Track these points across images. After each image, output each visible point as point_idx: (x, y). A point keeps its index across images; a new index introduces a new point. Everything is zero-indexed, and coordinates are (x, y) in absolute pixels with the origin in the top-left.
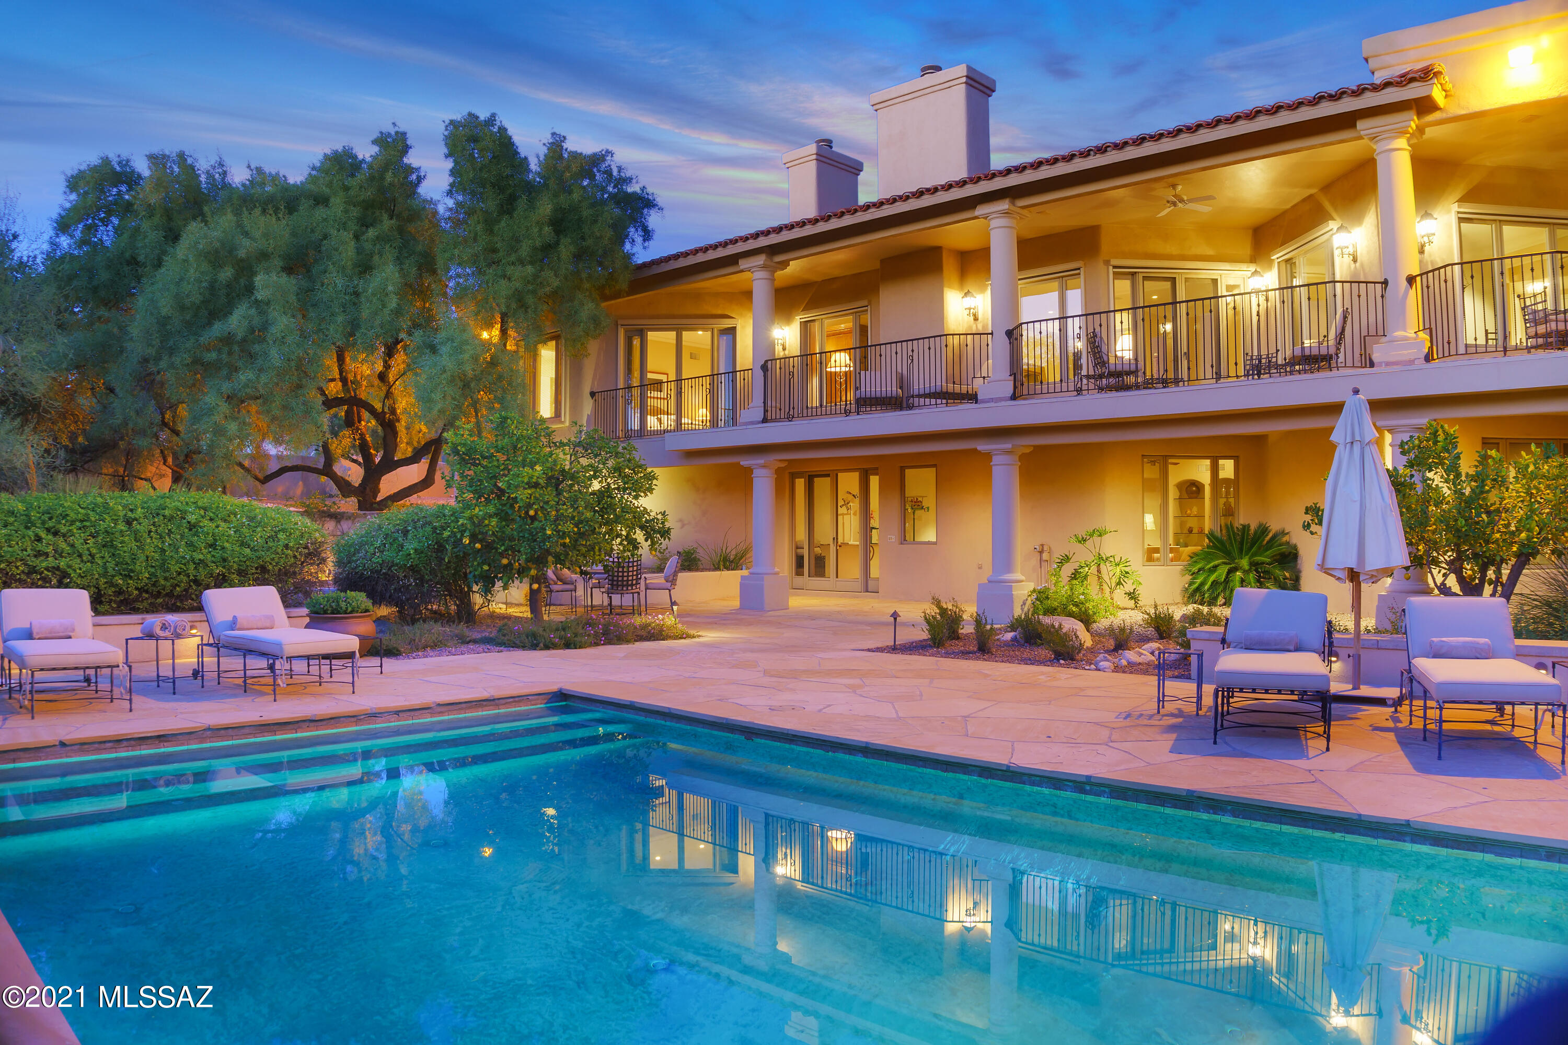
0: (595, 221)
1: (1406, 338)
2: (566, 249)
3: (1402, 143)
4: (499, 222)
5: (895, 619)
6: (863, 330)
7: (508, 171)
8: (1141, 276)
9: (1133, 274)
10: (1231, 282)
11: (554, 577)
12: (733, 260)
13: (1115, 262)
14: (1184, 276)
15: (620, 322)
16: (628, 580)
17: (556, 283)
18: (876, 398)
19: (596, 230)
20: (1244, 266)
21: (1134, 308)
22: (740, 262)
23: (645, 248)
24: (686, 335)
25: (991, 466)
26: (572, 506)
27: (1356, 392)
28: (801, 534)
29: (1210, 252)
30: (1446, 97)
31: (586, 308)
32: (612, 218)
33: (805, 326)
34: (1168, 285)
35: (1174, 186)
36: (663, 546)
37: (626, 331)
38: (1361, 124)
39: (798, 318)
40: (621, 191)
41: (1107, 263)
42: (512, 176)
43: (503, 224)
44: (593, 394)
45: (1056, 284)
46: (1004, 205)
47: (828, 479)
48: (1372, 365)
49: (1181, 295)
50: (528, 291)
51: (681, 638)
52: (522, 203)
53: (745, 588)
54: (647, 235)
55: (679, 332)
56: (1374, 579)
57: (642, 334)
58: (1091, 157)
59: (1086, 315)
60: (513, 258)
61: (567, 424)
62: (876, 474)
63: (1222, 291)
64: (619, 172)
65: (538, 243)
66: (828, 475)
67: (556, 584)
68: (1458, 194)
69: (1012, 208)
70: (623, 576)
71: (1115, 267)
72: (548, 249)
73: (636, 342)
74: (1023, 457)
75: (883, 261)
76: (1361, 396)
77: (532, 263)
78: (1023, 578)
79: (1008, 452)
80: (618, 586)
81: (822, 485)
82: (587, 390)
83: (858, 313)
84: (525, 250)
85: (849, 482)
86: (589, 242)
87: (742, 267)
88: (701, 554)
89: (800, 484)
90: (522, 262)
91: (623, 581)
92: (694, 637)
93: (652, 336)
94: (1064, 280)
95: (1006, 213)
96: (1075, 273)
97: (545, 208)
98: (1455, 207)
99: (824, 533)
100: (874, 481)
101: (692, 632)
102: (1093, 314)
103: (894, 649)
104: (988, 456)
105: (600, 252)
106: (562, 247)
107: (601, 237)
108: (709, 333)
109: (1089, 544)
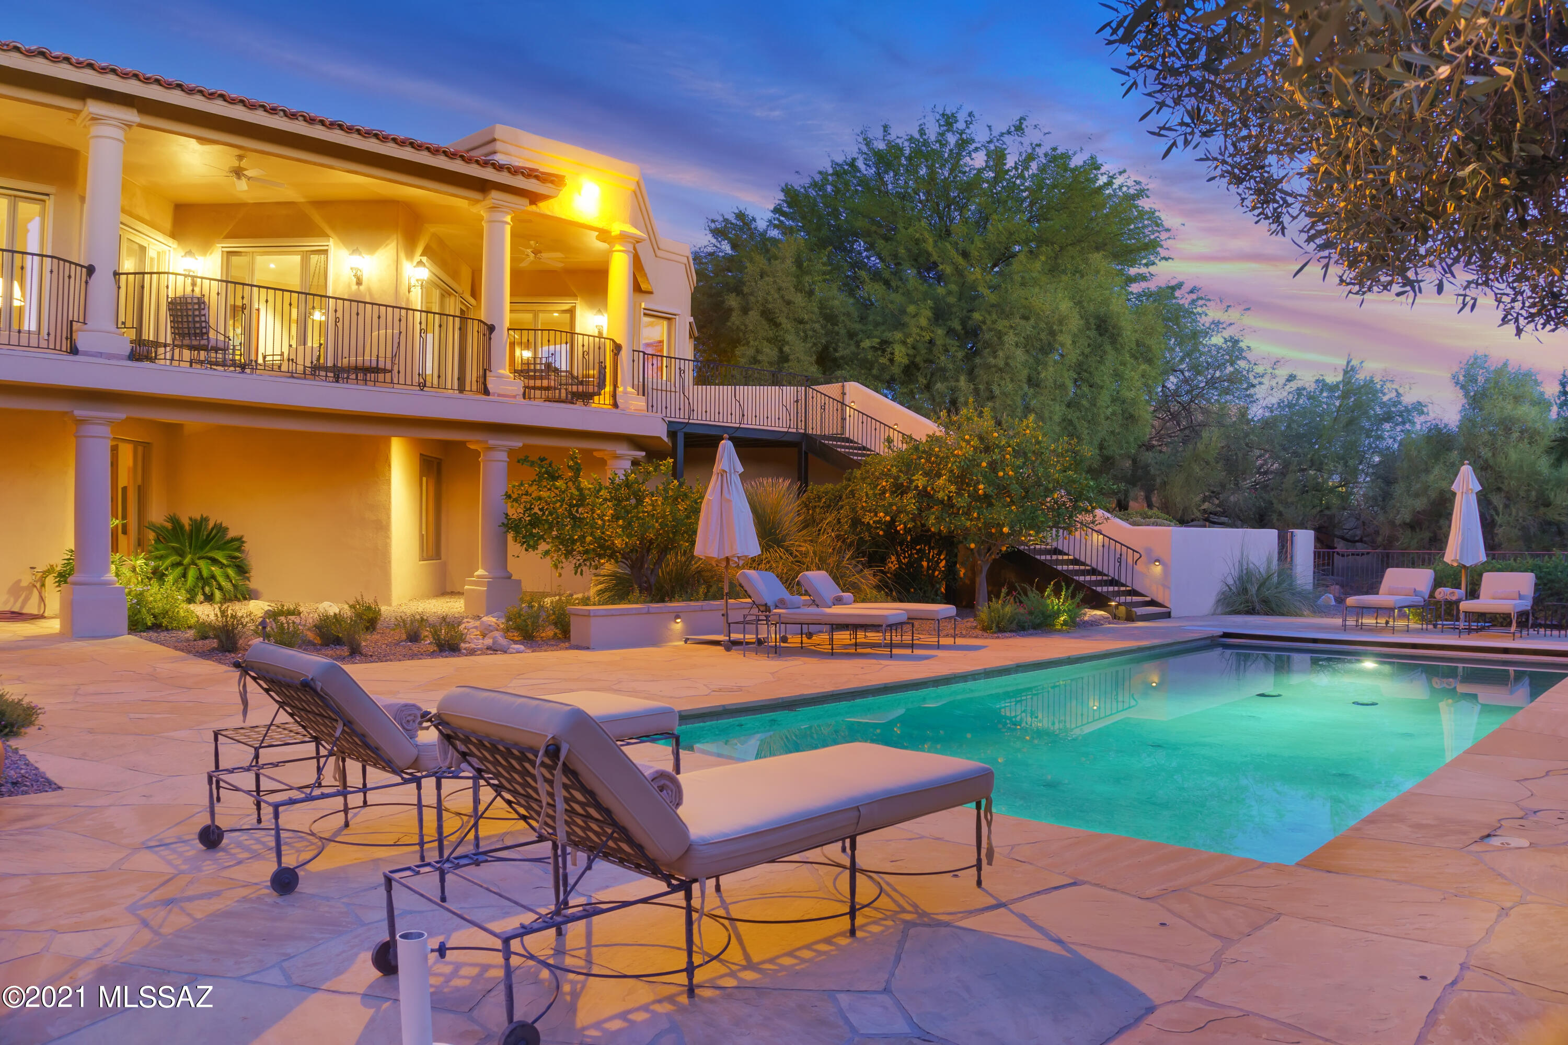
29: (147, 217)
46: (131, 116)
48: (486, 392)
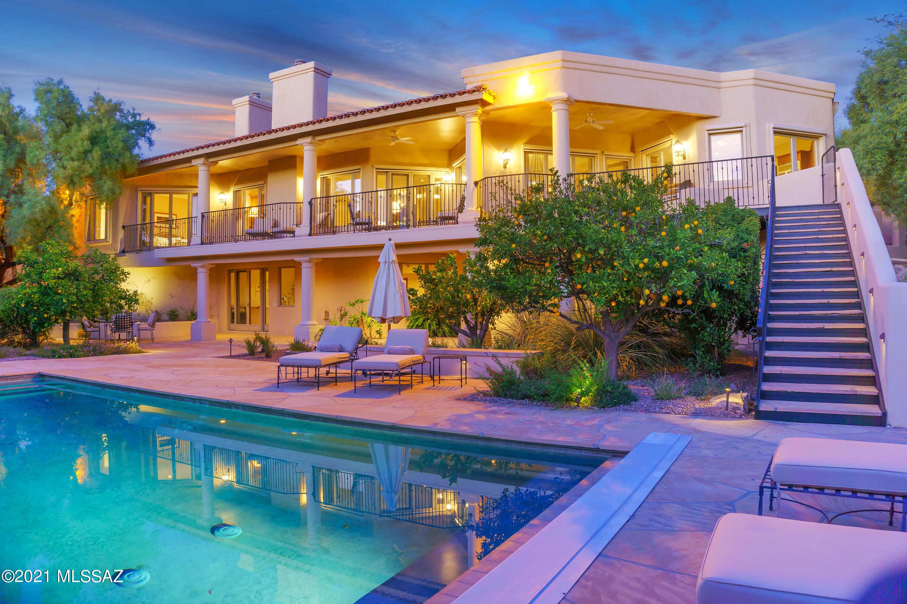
0: (114, 139)
1: (472, 211)
2: (97, 153)
3: (476, 119)
4: (62, 136)
5: (231, 342)
6: (263, 196)
7: (67, 110)
8: (391, 173)
9: (387, 172)
10: (438, 177)
11: (88, 324)
12: (189, 160)
13: (376, 166)
14: (413, 174)
15: (139, 189)
16: (124, 325)
17: (91, 171)
18: (256, 233)
19: (113, 143)
20: (443, 169)
21: (387, 190)
22: (193, 161)
23: (150, 150)
24: (174, 196)
25: (301, 269)
26: (76, 288)
27: (390, 240)
28: (234, 302)
29: (427, 162)
30: (494, 98)
31: (107, 184)
32: (123, 137)
33: (236, 192)
34: (405, 177)
35: (394, 132)
36: (135, 308)
37: (143, 193)
38: (458, 110)
39: (232, 189)
40: (135, 120)
41: (373, 166)
42: (69, 113)
43: (63, 139)
44: (124, 227)
45: (350, 176)
47: (245, 273)
48: (458, 223)
49: (411, 184)
50: (76, 175)
51: (136, 353)
52: (74, 127)
53: (193, 330)
54: (151, 143)
55: (171, 194)
56: (396, 321)
57: (151, 194)
58: (343, 119)
59: (362, 193)
60: (67, 157)
61: (111, 243)
62: (267, 271)
63: (433, 181)
64: (133, 110)
65: (81, 149)
66: (245, 271)
67: (89, 327)
68: (525, 141)
69: (313, 141)
70: (122, 323)
71: (376, 169)
72: (86, 153)
73: (148, 199)
74: (317, 264)
75: (270, 162)
76: (392, 242)
77: (79, 160)
78: (317, 323)
79: (309, 261)
80: (119, 328)
81: (243, 276)
82: (120, 225)
83: (261, 188)
84: (74, 154)
85: (256, 274)
86: (110, 149)
87: (193, 164)
88: (180, 312)
89: (233, 275)
90: (73, 160)
91: (122, 326)
92: (144, 352)
93: (156, 196)
94: (355, 174)
95: (311, 143)
96: (358, 171)
97: (86, 131)
98: (522, 147)
99: (244, 301)
100: (267, 273)
101: (143, 350)
102: (365, 192)
103: (231, 357)
104: (300, 264)
105: (117, 155)
106: (94, 152)
107: (117, 147)
108: (187, 196)
109: (356, 306)
